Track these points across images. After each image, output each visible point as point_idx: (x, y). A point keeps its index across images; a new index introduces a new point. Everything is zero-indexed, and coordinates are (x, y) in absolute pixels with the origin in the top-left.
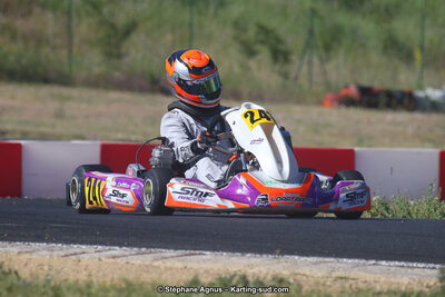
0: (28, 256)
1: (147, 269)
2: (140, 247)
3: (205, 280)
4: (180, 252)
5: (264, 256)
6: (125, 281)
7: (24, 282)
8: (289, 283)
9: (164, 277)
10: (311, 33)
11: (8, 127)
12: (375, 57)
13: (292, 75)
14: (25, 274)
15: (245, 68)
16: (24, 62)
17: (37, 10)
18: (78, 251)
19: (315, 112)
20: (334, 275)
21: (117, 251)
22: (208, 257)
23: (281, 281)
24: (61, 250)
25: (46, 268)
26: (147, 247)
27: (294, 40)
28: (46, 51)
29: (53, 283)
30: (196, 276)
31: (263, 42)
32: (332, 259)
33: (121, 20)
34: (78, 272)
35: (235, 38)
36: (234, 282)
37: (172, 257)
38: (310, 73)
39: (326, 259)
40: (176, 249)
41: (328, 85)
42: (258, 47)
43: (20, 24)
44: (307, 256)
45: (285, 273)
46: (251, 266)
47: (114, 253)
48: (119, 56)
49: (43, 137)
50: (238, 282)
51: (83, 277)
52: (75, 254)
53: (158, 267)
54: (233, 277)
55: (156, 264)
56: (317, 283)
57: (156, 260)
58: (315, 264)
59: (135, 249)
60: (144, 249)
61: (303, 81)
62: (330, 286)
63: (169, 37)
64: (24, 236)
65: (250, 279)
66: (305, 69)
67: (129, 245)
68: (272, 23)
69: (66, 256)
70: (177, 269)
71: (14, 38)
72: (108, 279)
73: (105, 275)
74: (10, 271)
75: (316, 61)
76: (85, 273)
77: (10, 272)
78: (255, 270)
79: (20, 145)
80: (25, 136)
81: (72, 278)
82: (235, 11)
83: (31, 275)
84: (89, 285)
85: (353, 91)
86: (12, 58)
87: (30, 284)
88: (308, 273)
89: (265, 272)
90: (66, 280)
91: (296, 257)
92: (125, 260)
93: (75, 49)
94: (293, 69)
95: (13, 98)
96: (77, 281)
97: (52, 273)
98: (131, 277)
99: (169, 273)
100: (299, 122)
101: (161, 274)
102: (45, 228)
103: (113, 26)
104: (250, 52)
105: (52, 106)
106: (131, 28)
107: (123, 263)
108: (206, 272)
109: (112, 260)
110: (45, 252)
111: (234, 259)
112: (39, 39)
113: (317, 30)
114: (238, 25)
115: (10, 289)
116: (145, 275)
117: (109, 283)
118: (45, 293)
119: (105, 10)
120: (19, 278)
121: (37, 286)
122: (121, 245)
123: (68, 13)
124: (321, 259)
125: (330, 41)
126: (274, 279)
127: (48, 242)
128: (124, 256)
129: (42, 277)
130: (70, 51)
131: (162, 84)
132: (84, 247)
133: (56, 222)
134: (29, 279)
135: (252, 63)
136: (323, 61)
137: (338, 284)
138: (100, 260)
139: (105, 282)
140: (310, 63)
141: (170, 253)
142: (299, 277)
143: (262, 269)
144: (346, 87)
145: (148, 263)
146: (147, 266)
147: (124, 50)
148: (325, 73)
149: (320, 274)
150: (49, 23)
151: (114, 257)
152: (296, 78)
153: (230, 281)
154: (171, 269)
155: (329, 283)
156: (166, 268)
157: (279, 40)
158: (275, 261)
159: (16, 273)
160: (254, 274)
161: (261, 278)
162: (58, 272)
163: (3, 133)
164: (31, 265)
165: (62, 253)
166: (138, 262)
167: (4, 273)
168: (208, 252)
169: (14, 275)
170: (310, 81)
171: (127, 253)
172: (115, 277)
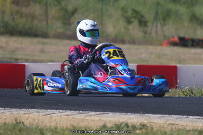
0: (28, 115)
1: (83, 120)
2: (79, 111)
3: (109, 125)
4: (97, 113)
5: (136, 114)
6: (73, 126)
7: (27, 127)
8: (148, 127)
10: (157, 13)
11: (20, 57)
12: (186, 24)
13: (148, 32)
14: (27, 123)
15: (127, 29)
16: (26, 27)
17: (32, 4)
18: (51, 113)
19: (159, 49)
20: (168, 123)
21: (69, 112)
22: (110, 115)
23: (144, 125)
24: (43, 112)
25: (36, 120)
27: (149, 16)
28: (36, 22)
29: (39, 127)
30: (105, 123)
31: (135, 17)
32: (167, 116)
33: (70, 8)
34: (51, 122)
35: (122, 16)
36: (122, 126)
37: (94, 115)
38: (157, 31)
39: (165, 116)
40: (96, 111)
41: (165, 37)
42: (133, 20)
43: (24, 10)
44: (156, 114)
45: (146, 122)
46: (130, 119)
47: (67, 113)
48: (69, 24)
49: (35, 61)
50: (124, 126)
51: (53, 124)
52: (50, 114)
53: (88, 120)
54: (121, 124)
55: (86, 118)
56: (160, 126)
57: (87, 116)
58: (159, 118)
59: (77, 112)
60: (81, 112)
61: (153, 35)
62: (166, 128)
63: (92, 15)
64: (26, 106)
65: (130, 125)
66: (154, 29)
67: (74, 110)
68: (139, 8)
69: (46, 115)
70: (96, 120)
71: (21, 16)
72: (65, 126)
73: (63, 124)
74: (20, 122)
75: (159, 25)
76: (54, 122)
78: (132, 121)
79: (24, 65)
80: (27, 61)
81: (48, 125)
82: (123, 3)
83: (30, 124)
84: (56, 128)
85: (176, 39)
86: (20, 26)
87: (29, 128)
88: (156, 122)
90: (46, 126)
91: (151, 115)
92: (72, 116)
93: (49, 21)
94: (148, 29)
95: (21, 43)
96: (51, 126)
97: (40, 122)
98: (75, 124)
99: (92, 122)
100: (152, 53)
101: (89, 123)
102: (36, 102)
103: (66, 11)
104: (129, 22)
105: (39, 47)
106: (75, 11)
107: (72, 118)
108: (110, 122)
109: (67, 117)
110: (36, 113)
111: (122, 116)
112: (33, 17)
113: (160, 11)
114: (124, 10)
115: (20, 130)
116: (82, 123)
117: (65, 127)
118: (35, 132)
119: (63, 3)
120: (24, 125)
121: (32, 129)
122: (70, 110)
123: (46, 5)
124: (162, 116)
125: (166, 16)
126: (140, 124)
127: (37, 109)
129: (35, 125)
130: (47, 22)
132: (54, 111)
133: (41, 100)
134: (29, 126)
135: (130, 27)
136: (162, 26)
137: (170, 127)
138: (61, 116)
139: (63, 127)
140: (157, 26)
141: (93, 113)
142: (152, 124)
143: (135, 120)
144: (173, 37)
146: (82, 119)
147: (71, 21)
148: (163, 31)
149: (161, 123)
150: (37, 9)
151: (67, 115)
152: (150, 34)
153: (120, 126)
154: (93, 120)
155: (165, 126)
156: (91, 120)
157: (142, 16)
158: (141, 116)
159: (23, 123)
160: (131, 122)
161: (135, 124)
162: (42, 122)
163: (17, 60)
164: (29, 119)
165: (44, 114)
166: (79, 117)
167: (17, 123)
168: (110, 113)
169: (22, 124)
170: (157, 34)
171: (73, 114)
172: (68, 124)
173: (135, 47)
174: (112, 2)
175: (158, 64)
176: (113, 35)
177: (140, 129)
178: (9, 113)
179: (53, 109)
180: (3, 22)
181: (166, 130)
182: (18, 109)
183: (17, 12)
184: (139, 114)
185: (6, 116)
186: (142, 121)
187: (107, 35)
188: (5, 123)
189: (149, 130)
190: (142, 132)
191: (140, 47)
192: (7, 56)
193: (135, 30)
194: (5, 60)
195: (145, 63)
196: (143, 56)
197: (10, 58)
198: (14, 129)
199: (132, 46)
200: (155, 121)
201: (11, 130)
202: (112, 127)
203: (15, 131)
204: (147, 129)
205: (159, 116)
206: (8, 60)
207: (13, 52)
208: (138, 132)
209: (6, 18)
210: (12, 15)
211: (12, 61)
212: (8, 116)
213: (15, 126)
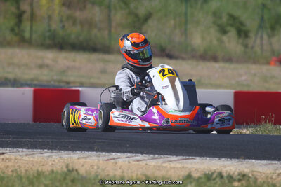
0: (84, 160)
1: (159, 168)
2: (154, 154)
3: (196, 175)
4: (179, 157)
5: (233, 160)
6: (146, 176)
7: (82, 177)
8: (249, 177)
9: (169, 173)
10: (262, 19)
11: (71, 79)
13: (250, 45)
14: (82, 171)
15: (221, 41)
16: (81, 38)
17: (89, 6)
18: (115, 157)
19: (265, 69)
20: (278, 172)
21: (140, 157)
22: (197, 161)
23: (244, 176)
24: (105, 156)
25: (95, 167)
26: (159, 154)
27: (251, 23)
28: (95, 31)
29: (100, 177)
30: (190, 172)
31: (232, 25)
32: (276, 162)
33: (142, 12)
34: (115, 170)
35: (214, 23)
36: (214, 176)
37: (175, 161)
38: (262, 44)
39: (273, 162)
40: (177, 156)
41: (273, 52)
42: (228, 28)
43: (78, 14)
44: (260, 160)
45: (246, 171)
46: (225, 167)
47: (138, 158)
49: (93, 86)
50: (216, 177)
51: (118, 173)
52: (114, 159)
53: (166, 167)
54: (213, 173)
55: (165, 165)
56: (267, 177)
57: (164, 162)
58: (266, 165)
59: (152, 156)
60: (157, 156)
61: (258, 49)
62: (275, 179)
63: (172, 22)
64: (81, 148)
65: (225, 175)
66: (258, 41)
67: (148, 153)
68: (237, 13)
69: (108, 160)
70: (177, 168)
71: (74, 23)
72: (134, 175)
73: (132, 172)
75: (265, 37)
76: (120, 171)
77: (73, 170)
78: (227, 169)
79: (78, 90)
80: (82, 85)
81: (111, 174)
82: (214, 5)
83: (86, 172)
86: (73, 36)
87: (85, 178)
88: (261, 171)
89: (233, 170)
90: (108, 175)
91: (254, 161)
92: (145, 162)
93: (113, 30)
94: (250, 42)
95: (74, 61)
96: (115, 175)
97: (99, 171)
98: (149, 173)
99: (173, 170)
100: (255, 75)
101: (167, 171)
102: (94, 142)
103: (137, 16)
104: (224, 31)
105: (99, 66)
106: (148, 17)
107: (144, 164)
108: (196, 170)
109: (137, 163)
110: (94, 158)
111: (214, 162)
112: (90, 24)
113: (266, 17)
114: (216, 14)
115: (73, 181)
116: (158, 172)
117: (135, 177)
118: (95, 184)
119: (132, 5)
120: (78, 174)
121: (90, 179)
122: (142, 153)
123: (109, 7)
124: (269, 162)
125: (275, 24)
126: (239, 175)
127: (97, 151)
128: (144, 160)
129: (93, 174)
130: (110, 31)
131: (167, 51)
132: (119, 154)
133: (102, 139)
134: (85, 175)
135: (225, 38)
136: (270, 37)
138: (129, 162)
139: (132, 177)
140: (262, 38)
141: (174, 158)
142: (255, 173)
143: (231, 168)
145: (159, 164)
146: (159, 167)
148: (271, 44)
149: (268, 172)
150: (96, 13)
151: (138, 161)
152: (253, 47)
153: (212, 175)
154: (174, 168)
155: (274, 177)
156: (171, 168)
157: (242, 24)
158: (240, 163)
159: (77, 171)
160: (227, 171)
161: (231, 174)
162: (103, 170)
163: (68, 83)
164: (86, 166)
165: (106, 158)
166: (153, 164)
167: (69, 171)
168: (197, 158)
169: (75, 172)
170: (262, 49)
171: (146, 158)
172: (139, 173)
173: (232, 66)
174: (199, 3)
175: (264, 90)
176: (202, 49)
177: (239, 180)
178: (58, 157)
179: (118, 152)
180: (50, 31)
181: (275, 182)
182: (70, 152)
183: (69, 17)
184: (237, 160)
185: (54, 161)
186: (242, 170)
187: (193, 50)
188: (53, 171)
189: (251, 183)
190: (242, 185)
191: (238, 66)
192: (55, 78)
193: (232, 43)
194: (52, 83)
195: (245, 89)
196: (244, 78)
197: (60, 81)
198: (65, 179)
199: (227, 65)
200: (260, 169)
201: (60, 181)
202: (200, 178)
203: (67, 181)
204: (248, 180)
205: (265, 162)
206: (57, 84)
207: (63, 72)
208: (236, 184)
209: (54, 26)
210: (61, 21)
211: (62, 84)
212: (56, 161)
213: (66, 174)
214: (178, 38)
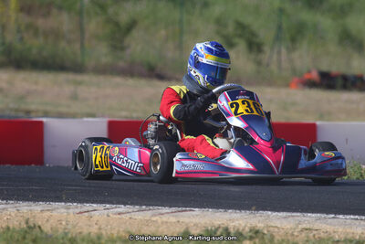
0: (49, 213)
1: (147, 223)
2: (141, 205)
3: (195, 232)
4: (174, 209)
5: (243, 211)
6: (129, 233)
7: (46, 234)
8: (264, 234)
9: (160, 229)
10: (280, 28)
11: (33, 107)
12: (333, 48)
13: (265, 63)
14: (47, 228)
16: (45, 54)
17: (54, 11)
18: (90, 209)
20: (301, 226)
21: (122, 208)
22: (197, 213)
23: (257, 232)
24: (77, 208)
25: (64, 223)
26: (147, 205)
27: (265, 33)
28: (63, 44)
29: (70, 236)
30: (187, 228)
31: (240, 36)
32: (299, 214)
33: (124, 19)
34: (90, 226)
35: (218, 33)
36: (219, 233)
37: (167, 213)
38: (279, 61)
39: (294, 214)
40: (170, 207)
41: (294, 71)
42: (236, 40)
43: (41, 22)
44: (278, 211)
45: (260, 226)
46: (232, 220)
47: (119, 210)
48: (122, 49)
49: (61, 116)
50: (222, 233)
51: (94, 230)
52: (88, 211)
53: (156, 222)
54: (217, 229)
55: (154, 219)
56: (287, 234)
57: (154, 215)
58: (285, 218)
59: (137, 207)
60: (144, 207)
61: (274, 67)
62: (297, 236)
63: (163, 32)
64: (45, 197)
65: (232, 230)
66: (275, 57)
67: (132, 204)
68: (248, 20)
69: (80, 213)
70: (171, 223)
71: (36, 34)
72: (115, 232)
73: (112, 229)
74: (35, 226)
75: (284, 51)
76: (96, 227)
78: (236, 223)
79: (42, 122)
80: (46, 114)
81: (85, 232)
82: (217, 10)
83: (52, 229)
84: (99, 237)
85: (315, 75)
86: (34, 51)
87: (51, 236)
88: (279, 226)
89: (243, 225)
90: (80, 233)
91: (269, 213)
92: (128, 215)
93: (86, 43)
94: (265, 57)
95: (36, 83)
96: (90, 233)
97: (69, 227)
98: (133, 230)
99: (165, 226)
100: (271, 101)
101: (158, 227)
102: (62, 190)
103: (117, 24)
105: (68, 89)
106: (132, 25)
107: (127, 218)
108: (196, 225)
109: (118, 216)
110: (63, 210)
111: (218, 214)
112: (57, 35)
113: (285, 25)
114: (220, 22)
115: (34, 241)
116: (145, 228)
117: (115, 235)
118: (63, 243)
120: (42, 231)
121: (57, 238)
122: (125, 204)
123: (80, 13)
124: (289, 214)
125: (296, 35)
126: (251, 231)
128: (127, 213)
129: (61, 231)
130: (82, 44)
131: (157, 71)
132: (95, 205)
133: (71, 186)
134: (50, 233)
135: (232, 53)
136: (290, 51)
137: (303, 234)
138: (108, 216)
139: (112, 235)
140: (279, 53)
141: (166, 210)
142: (271, 229)
143: (241, 222)
144: (309, 72)
145: (147, 218)
146: (147, 221)
147: (126, 43)
148: (291, 61)
149: (288, 227)
150: (64, 21)
151: (120, 214)
152: (268, 65)
153: (215, 232)
154: (167, 223)
155: (295, 234)
156: (162, 222)
157: (253, 34)
158: (252, 215)
159: (40, 227)
160: (234, 227)
161: (240, 230)
162: (74, 226)
163: (28, 112)
164: (51, 221)
165: (78, 211)
166: (140, 217)
167: (29, 227)
168: (197, 209)
169: (38, 229)
170: (280, 67)
171: (130, 210)
172: (121, 229)
175: (282, 120)
177: (251, 238)
178: (14, 210)
179: (93, 202)
180: (3, 44)
181: (297, 240)
182: (31, 203)
183: (29, 27)
184: (248, 212)
185: (10, 215)
186: (254, 225)
188: (8, 228)
189: (267, 241)
192: (11, 106)
193: (240, 59)
194: (7, 113)
197: (17, 110)
198: (24, 238)
200: (278, 224)
201: (18, 241)
204: (263, 238)
205: (284, 214)
206: (13, 114)
207: (22, 98)
209: (9, 38)
210: (19, 31)
211: (21, 114)
212: (13, 214)
213: (26, 232)
214: (171, 53)
